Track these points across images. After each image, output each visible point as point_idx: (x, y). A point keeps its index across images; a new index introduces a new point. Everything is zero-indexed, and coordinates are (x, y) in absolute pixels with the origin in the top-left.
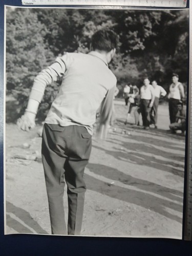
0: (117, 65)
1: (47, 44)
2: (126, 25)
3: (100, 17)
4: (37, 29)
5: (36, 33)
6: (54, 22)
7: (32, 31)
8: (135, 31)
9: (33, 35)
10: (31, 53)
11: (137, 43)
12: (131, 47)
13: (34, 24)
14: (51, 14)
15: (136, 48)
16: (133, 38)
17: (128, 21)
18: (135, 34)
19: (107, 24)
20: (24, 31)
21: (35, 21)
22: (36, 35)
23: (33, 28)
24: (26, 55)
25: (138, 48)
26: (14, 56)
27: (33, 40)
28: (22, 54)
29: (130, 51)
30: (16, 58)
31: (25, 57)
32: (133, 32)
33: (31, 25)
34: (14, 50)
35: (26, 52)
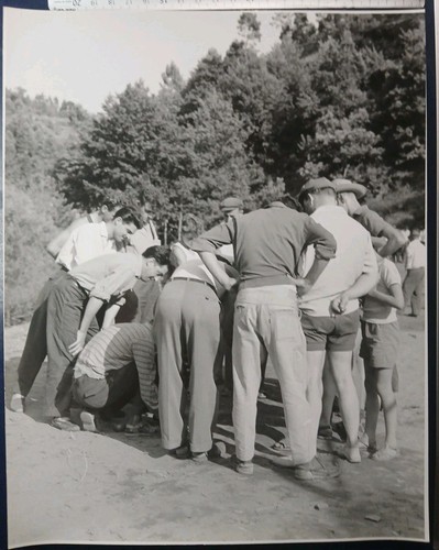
0: (379, 188)
1: (251, 154)
2: (393, 115)
3: (350, 97)
4: (232, 128)
5: (231, 135)
6: (264, 108)
7: (224, 133)
8: (410, 125)
9: (225, 140)
10: (224, 173)
11: (414, 146)
12: (404, 155)
13: (227, 120)
14: (258, 93)
15: (411, 156)
16: (405, 138)
17: (396, 110)
18: (409, 131)
19: (357, 116)
20: (209, 135)
21: (229, 114)
22: (231, 140)
23: (226, 128)
24: (214, 176)
25: (416, 156)
26: (194, 180)
27: (225, 148)
28: (207, 175)
29: (401, 161)
30: (197, 184)
31: (213, 182)
32: (404, 128)
33: (221, 121)
34: (194, 171)
35: (214, 172)
